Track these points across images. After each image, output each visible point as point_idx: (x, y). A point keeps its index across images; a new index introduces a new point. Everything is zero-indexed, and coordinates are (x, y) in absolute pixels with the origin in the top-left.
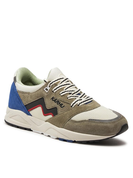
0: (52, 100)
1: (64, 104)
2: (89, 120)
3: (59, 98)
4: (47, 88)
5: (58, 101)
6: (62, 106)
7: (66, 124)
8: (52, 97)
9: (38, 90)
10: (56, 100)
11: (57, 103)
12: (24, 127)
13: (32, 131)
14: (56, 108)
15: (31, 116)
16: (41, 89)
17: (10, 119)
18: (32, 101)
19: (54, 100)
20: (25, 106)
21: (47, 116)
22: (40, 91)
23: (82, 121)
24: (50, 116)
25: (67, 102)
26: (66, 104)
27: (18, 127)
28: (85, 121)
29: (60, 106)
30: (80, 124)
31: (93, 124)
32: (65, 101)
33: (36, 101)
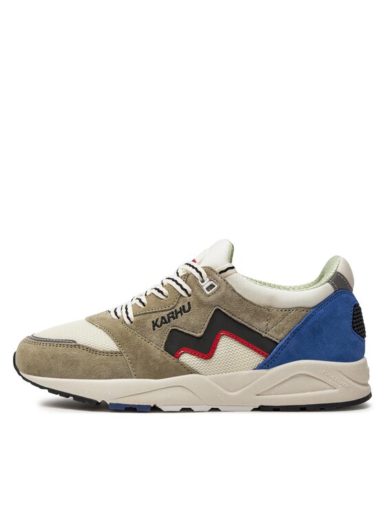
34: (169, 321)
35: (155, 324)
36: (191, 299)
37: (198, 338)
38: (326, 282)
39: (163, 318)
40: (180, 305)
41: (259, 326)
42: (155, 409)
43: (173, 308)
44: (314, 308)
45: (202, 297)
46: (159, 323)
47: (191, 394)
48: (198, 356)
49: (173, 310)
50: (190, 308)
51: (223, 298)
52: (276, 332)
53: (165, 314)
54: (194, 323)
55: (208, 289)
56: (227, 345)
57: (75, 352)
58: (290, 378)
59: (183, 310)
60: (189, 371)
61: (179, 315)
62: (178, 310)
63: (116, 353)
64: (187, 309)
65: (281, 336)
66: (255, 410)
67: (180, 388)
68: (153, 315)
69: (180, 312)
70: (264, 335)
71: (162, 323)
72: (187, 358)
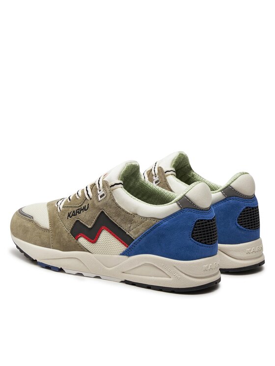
34: (76, 215)
35: (69, 215)
36: (90, 202)
37: (89, 228)
38: (174, 202)
39: (74, 211)
40: (84, 205)
41: (125, 227)
42: (61, 270)
43: (81, 206)
44: (162, 219)
45: (95, 202)
46: (71, 215)
47: (82, 264)
48: (88, 240)
49: (80, 208)
50: (88, 208)
51: (106, 204)
52: (134, 232)
53: (75, 209)
54: (88, 218)
55: (101, 197)
56: (105, 236)
57: (29, 225)
58: (142, 265)
59: (84, 209)
60: (82, 249)
61: (82, 211)
62: (82, 208)
63: (47, 230)
64: (86, 208)
65: (136, 236)
66: (122, 282)
67: (76, 260)
68: (71, 209)
69: (83, 210)
70: (127, 233)
71: (73, 215)
72: (82, 241)
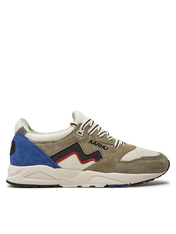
0: (91, 143)
1: (107, 146)
2: (142, 158)
3: (98, 140)
4: (79, 131)
5: (98, 144)
6: (105, 148)
7: (117, 167)
8: (89, 141)
9: (68, 135)
10: (96, 142)
11: (97, 146)
12: (49, 185)
13: (61, 187)
14: (98, 152)
15: (61, 168)
16: (73, 133)
17: (24, 179)
18: (61, 150)
19: (93, 143)
20: (50, 157)
21: (86, 163)
22: (71, 135)
23: (135, 160)
24: (92, 163)
25: (109, 143)
26: (109, 145)
27: (39, 186)
28: (138, 160)
29: (103, 149)
30: (134, 164)
31: (148, 162)
32: (107, 143)
33: (67, 148)
